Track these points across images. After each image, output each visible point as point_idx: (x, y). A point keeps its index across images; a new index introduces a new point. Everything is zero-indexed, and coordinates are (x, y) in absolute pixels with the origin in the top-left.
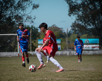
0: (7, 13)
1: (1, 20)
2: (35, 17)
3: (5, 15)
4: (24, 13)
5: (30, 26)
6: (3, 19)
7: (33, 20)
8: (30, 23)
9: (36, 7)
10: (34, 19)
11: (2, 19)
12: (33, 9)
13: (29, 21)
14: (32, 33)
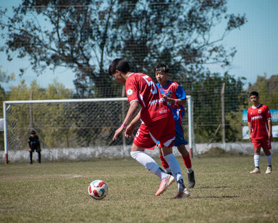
0: (160, 41)
1: (145, 60)
2: (234, 51)
3: (155, 46)
4: (204, 39)
5: (222, 75)
6: (149, 55)
7: (230, 59)
8: (222, 66)
9: (236, 22)
10: (232, 55)
11: (147, 56)
12: (229, 28)
13: (219, 61)
14: (225, 93)
